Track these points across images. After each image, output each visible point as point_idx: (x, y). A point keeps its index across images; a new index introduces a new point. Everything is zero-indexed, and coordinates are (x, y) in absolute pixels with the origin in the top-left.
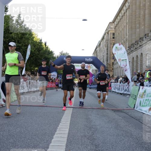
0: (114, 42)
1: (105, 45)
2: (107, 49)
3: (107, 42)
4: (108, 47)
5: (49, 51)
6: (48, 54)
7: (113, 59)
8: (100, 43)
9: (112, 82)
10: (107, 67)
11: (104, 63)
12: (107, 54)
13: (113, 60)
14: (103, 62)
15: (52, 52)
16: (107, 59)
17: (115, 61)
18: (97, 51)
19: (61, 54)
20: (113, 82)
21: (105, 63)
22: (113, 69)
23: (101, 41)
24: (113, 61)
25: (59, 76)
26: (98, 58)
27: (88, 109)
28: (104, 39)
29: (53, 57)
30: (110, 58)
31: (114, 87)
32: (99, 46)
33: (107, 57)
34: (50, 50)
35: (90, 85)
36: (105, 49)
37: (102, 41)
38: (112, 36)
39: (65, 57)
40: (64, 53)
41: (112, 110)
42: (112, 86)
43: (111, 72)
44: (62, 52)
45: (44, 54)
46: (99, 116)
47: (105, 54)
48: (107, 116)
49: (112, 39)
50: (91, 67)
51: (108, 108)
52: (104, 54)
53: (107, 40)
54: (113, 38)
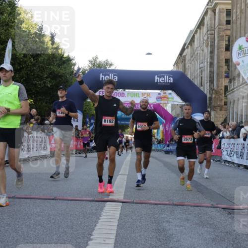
0: (229, 33)
1: (207, 40)
2: (212, 52)
3: (211, 34)
4: (212, 46)
5: (62, 56)
6: (59, 66)
7: (227, 77)
8: (194, 36)
9: (223, 137)
10: (211, 98)
11: (202, 88)
12: (212, 64)
13: (227, 80)
14: (202, 86)
15: (69, 60)
16: (210, 77)
17: (230, 82)
18: (185, 57)
19: (94, 65)
20: (227, 137)
21: (206, 89)
22: (226, 104)
23: (196, 32)
24: (225, 82)
25: (88, 120)
26: (189, 76)
27: (162, 207)
28: (203, 25)
29: (72, 72)
30: (218, 74)
31: (229, 150)
32: (191, 45)
33: (212, 73)
34: (65, 55)
35: (166, 143)
36: (207, 51)
37: (199, 31)
38: (224, 18)
39: (102, 72)
40: (100, 62)
41: (224, 209)
42: (222, 146)
43: (221, 110)
44: (95, 61)
45: (50, 64)
46: (188, 225)
47: (206, 64)
48: (210, 224)
49: (225, 26)
50: (168, 98)
51: (212, 203)
52: (202, 65)
53: (212, 29)
54: (228, 22)
